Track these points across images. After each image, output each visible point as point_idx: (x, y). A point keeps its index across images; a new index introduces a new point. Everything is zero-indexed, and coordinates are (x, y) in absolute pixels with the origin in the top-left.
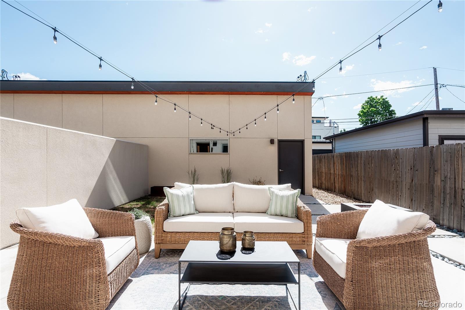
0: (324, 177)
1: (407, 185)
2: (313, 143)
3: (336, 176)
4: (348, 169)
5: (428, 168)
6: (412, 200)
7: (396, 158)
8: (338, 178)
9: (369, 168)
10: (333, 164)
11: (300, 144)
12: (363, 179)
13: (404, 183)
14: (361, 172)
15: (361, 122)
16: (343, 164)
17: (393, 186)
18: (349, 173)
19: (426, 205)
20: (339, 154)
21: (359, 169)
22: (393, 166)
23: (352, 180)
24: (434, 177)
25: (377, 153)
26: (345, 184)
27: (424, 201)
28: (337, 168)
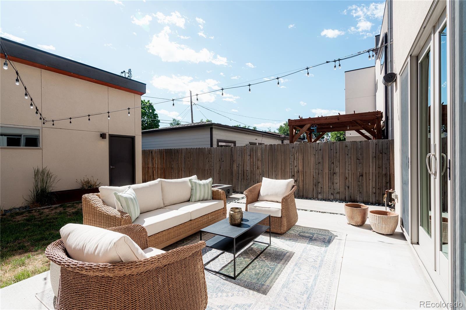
1: (217, 171)
3: (155, 170)
4: (168, 163)
5: (230, 160)
6: (220, 180)
7: (210, 153)
8: (158, 171)
9: (189, 161)
10: (152, 159)
11: (130, 139)
12: (183, 169)
13: (215, 170)
14: (182, 164)
16: (163, 158)
17: (208, 173)
18: (169, 166)
19: (228, 182)
20: (158, 150)
21: (179, 162)
22: (208, 159)
23: (172, 172)
24: (233, 165)
25: (195, 150)
26: (165, 175)
27: (228, 180)
28: (156, 162)
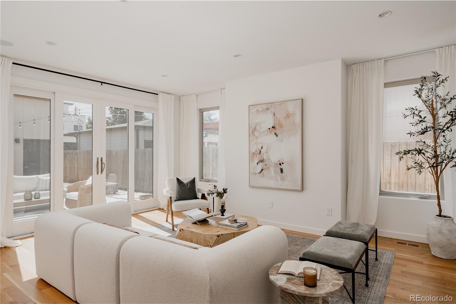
0: (68, 171)
2: (64, 136)
8: (81, 171)
15: (110, 111)
16: (85, 159)
20: (81, 152)
